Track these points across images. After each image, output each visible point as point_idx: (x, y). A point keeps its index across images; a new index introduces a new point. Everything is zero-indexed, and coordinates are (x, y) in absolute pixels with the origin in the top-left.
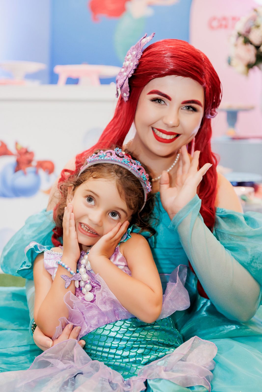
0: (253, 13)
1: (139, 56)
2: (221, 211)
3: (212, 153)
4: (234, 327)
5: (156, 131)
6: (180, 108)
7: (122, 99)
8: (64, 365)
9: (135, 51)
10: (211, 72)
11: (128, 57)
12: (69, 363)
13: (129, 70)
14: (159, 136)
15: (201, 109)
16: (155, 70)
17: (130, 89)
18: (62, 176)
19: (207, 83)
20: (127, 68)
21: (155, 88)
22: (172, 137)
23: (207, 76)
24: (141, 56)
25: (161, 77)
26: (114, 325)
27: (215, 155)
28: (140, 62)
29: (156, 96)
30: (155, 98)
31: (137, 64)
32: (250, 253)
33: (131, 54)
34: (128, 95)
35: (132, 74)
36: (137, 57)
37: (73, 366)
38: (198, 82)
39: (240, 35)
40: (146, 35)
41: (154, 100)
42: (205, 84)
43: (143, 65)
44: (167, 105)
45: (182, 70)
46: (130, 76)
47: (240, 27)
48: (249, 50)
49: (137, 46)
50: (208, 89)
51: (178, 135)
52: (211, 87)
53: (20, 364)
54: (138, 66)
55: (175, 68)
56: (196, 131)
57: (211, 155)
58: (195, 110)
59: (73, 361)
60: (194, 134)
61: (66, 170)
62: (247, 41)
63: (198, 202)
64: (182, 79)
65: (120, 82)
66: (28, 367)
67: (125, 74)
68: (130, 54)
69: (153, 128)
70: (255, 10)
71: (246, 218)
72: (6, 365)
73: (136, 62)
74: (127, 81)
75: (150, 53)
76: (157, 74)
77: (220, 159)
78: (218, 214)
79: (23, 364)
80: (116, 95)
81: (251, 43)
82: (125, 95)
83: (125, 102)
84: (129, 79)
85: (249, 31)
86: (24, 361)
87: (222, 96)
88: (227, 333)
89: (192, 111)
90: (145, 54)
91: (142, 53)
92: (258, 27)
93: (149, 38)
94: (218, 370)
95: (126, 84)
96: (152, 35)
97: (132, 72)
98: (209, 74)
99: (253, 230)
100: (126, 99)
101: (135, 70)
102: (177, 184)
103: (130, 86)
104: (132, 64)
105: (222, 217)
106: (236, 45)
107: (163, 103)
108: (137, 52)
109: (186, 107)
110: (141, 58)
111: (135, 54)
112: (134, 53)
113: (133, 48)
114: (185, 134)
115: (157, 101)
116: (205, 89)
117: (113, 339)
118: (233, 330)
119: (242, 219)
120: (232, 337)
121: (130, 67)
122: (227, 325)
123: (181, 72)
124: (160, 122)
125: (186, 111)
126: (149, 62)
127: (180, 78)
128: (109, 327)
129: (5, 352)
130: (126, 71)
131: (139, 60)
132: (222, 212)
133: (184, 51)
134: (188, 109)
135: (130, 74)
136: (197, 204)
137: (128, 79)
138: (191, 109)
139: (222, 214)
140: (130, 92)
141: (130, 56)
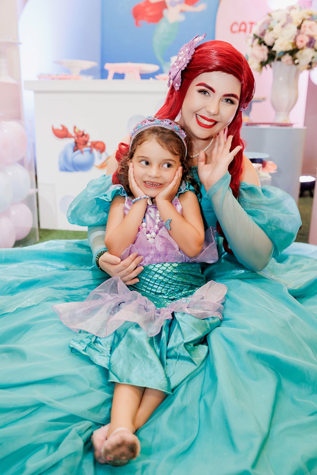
0: (268, 17)
1: (192, 53)
2: (243, 185)
3: (240, 140)
4: (243, 271)
5: (199, 117)
6: (221, 100)
7: (173, 88)
8: (111, 297)
9: (187, 48)
10: (248, 72)
11: (180, 53)
12: (115, 296)
13: (182, 64)
14: (201, 122)
15: (237, 102)
16: (205, 65)
17: (182, 80)
18: (119, 148)
19: (245, 81)
20: (180, 62)
21: (203, 81)
22: (211, 123)
23: (246, 75)
24: (194, 52)
25: (209, 72)
26: (163, 265)
27: (242, 141)
28: (192, 58)
29: (202, 88)
30: (202, 90)
31: (190, 59)
32: (267, 218)
33: (184, 51)
34: (180, 85)
35: (185, 67)
36: (190, 53)
37: (118, 298)
38: (238, 79)
39: (256, 37)
40: (198, 35)
41: (200, 91)
42: (243, 82)
43: (196, 60)
44: (210, 96)
45: (228, 68)
46: (183, 69)
47: (256, 30)
48: (263, 50)
49: (189, 45)
50: (245, 85)
51: (216, 123)
52: (247, 84)
53: (79, 296)
54: (191, 61)
55: (221, 65)
56: (231, 120)
57: (240, 141)
58: (232, 102)
59: (118, 294)
60: (229, 122)
61: (123, 144)
62: (262, 42)
63: (228, 177)
64: (225, 76)
65: (173, 74)
66: (87, 298)
67: (177, 67)
68: (182, 50)
69: (196, 114)
70: (270, 15)
71: (263, 191)
72: (69, 296)
73: (189, 58)
74: (180, 73)
75: (202, 50)
76: (206, 68)
77: (246, 144)
78: (241, 187)
79: (82, 296)
80: (168, 85)
81: (265, 44)
82: (177, 85)
83: (176, 91)
84: (182, 71)
85: (263, 34)
86: (82, 294)
87: (254, 93)
88: (238, 275)
89: (230, 103)
90: (197, 51)
91: (194, 50)
92: (271, 29)
93: (201, 38)
94: (228, 303)
95: (179, 76)
96: (204, 35)
97: (186, 66)
98: (247, 73)
99: (269, 199)
100: (177, 89)
101: (188, 64)
102: (212, 162)
103: (182, 78)
104: (184, 59)
105: (244, 189)
106: (252, 46)
107: (207, 94)
108: (189, 50)
109: (225, 99)
110: (194, 54)
111: (187, 52)
112: (187, 50)
113: (186, 46)
114: (221, 122)
115: (203, 92)
116: (242, 85)
117: (159, 275)
118: (243, 273)
119: (260, 191)
120: (241, 278)
121: (183, 61)
122: (238, 270)
123: (226, 69)
124: (203, 110)
125: (225, 103)
126: (201, 58)
127: (225, 74)
128: (158, 266)
129: (69, 286)
130: (178, 65)
131: (192, 56)
132: (245, 185)
133: (230, 51)
134: (227, 101)
135: (183, 67)
136: (228, 179)
137: (180, 71)
138: (229, 101)
139: (244, 187)
140: (181, 83)
141: (182, 52)
